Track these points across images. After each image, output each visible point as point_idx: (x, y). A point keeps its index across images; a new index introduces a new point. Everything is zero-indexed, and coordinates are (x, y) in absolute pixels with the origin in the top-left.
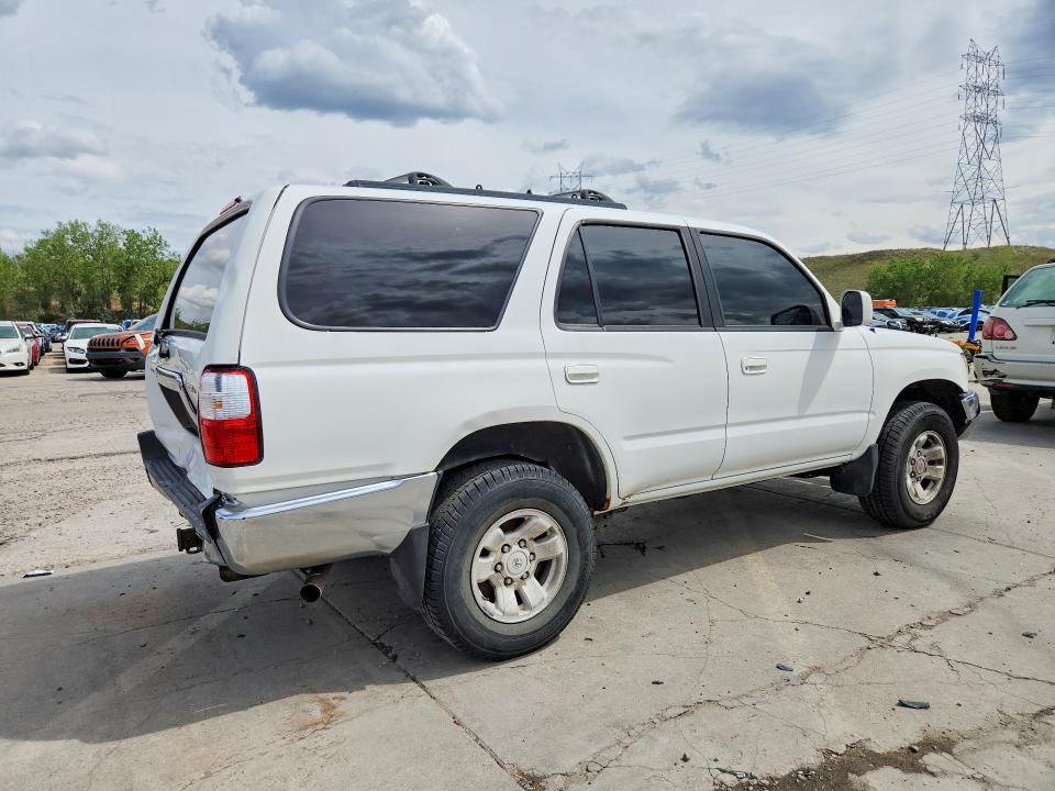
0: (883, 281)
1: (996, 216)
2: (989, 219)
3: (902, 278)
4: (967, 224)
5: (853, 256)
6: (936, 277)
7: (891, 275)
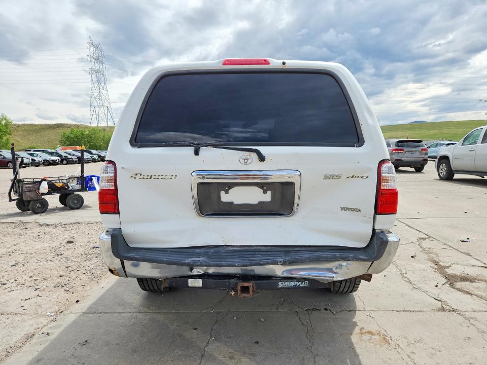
0: (68, 138)
1: (109, 113)
2: (106, 113)
3: (76, 137)
4: (98, 116)
5: (49, 125)
6: (91, 138)
7: (72, 136)
